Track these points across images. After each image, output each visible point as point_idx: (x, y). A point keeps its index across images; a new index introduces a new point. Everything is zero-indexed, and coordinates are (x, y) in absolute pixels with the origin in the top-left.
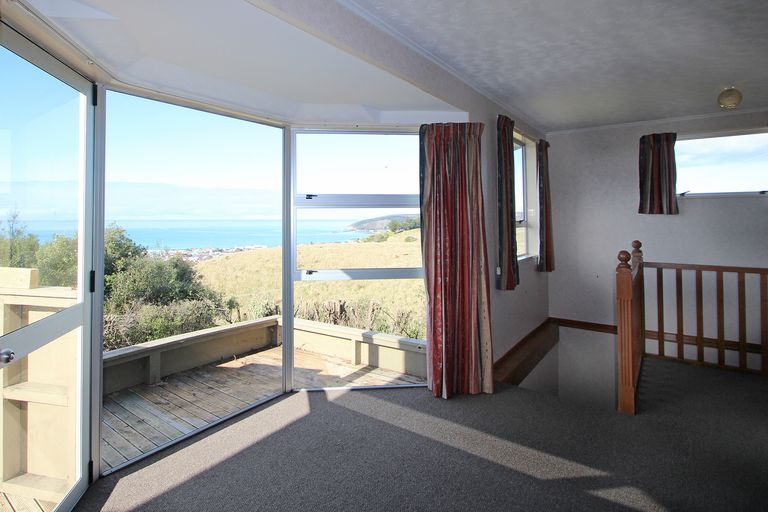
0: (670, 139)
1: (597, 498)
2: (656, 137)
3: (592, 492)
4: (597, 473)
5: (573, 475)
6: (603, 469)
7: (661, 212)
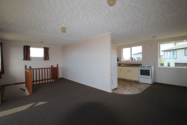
0: (29, 47)
1: (36, 106)
2: (27, 46)
3: (35, 106)
4: (33, 104)
5: (30, 106)
6: (34, 103)
7: (28, 60)
